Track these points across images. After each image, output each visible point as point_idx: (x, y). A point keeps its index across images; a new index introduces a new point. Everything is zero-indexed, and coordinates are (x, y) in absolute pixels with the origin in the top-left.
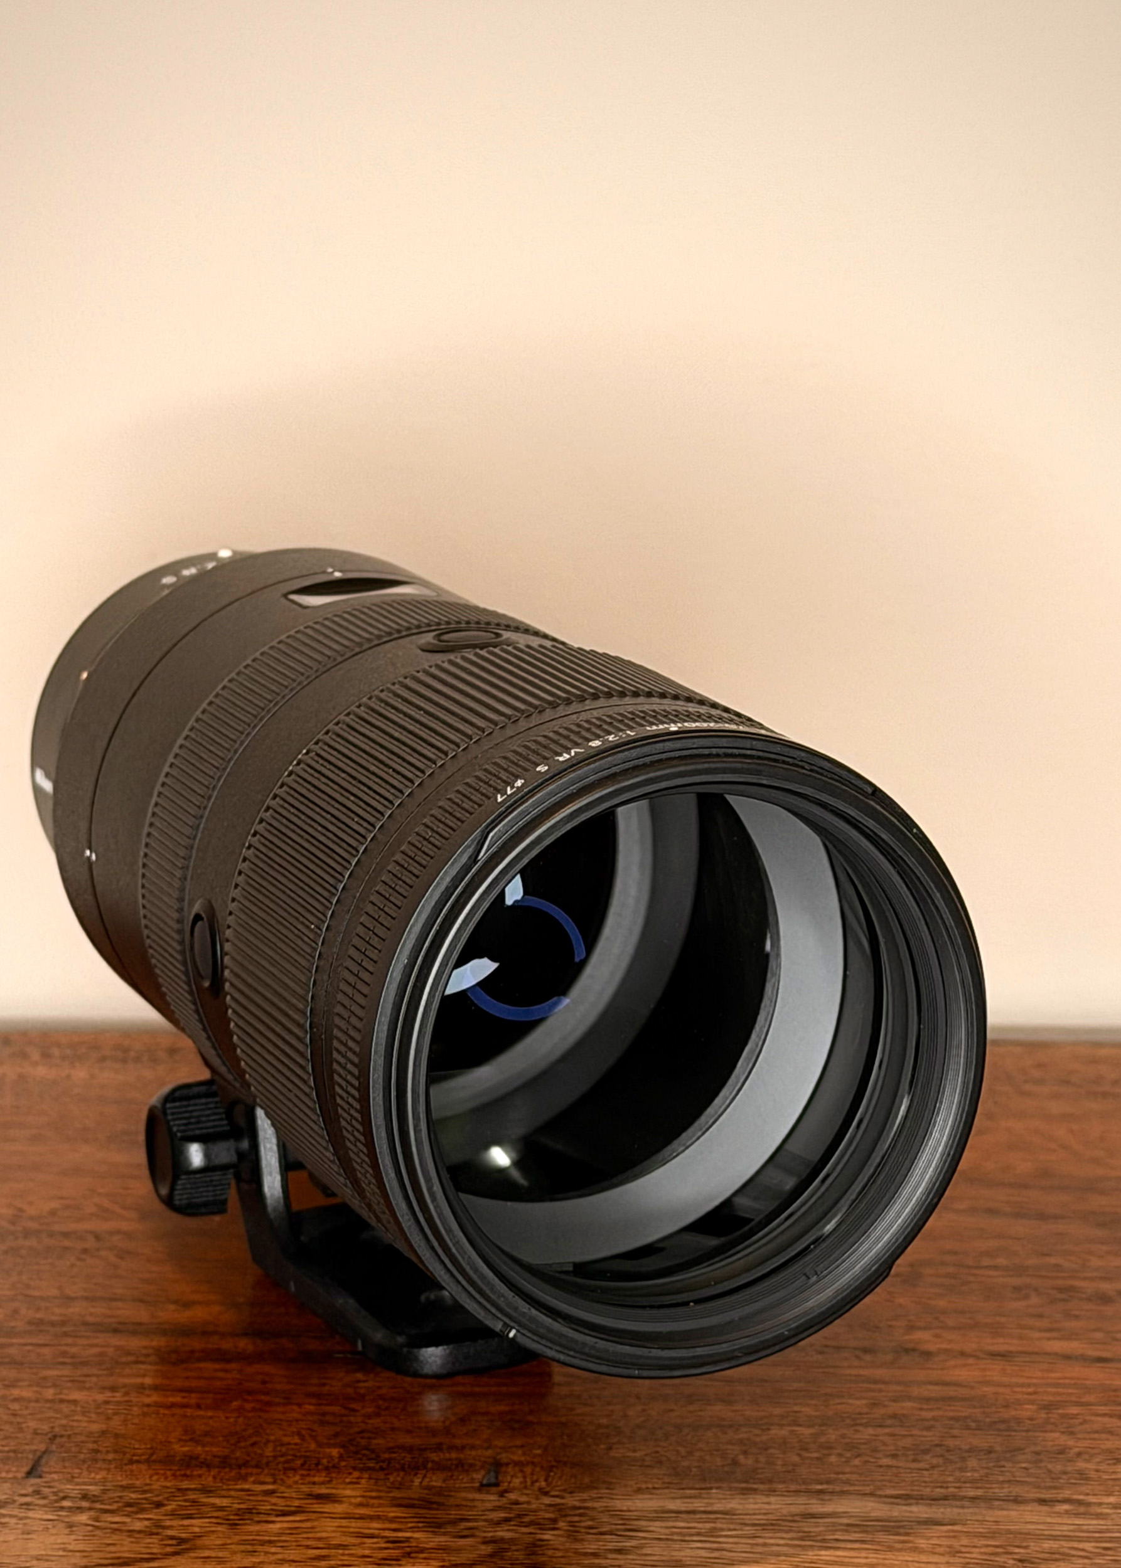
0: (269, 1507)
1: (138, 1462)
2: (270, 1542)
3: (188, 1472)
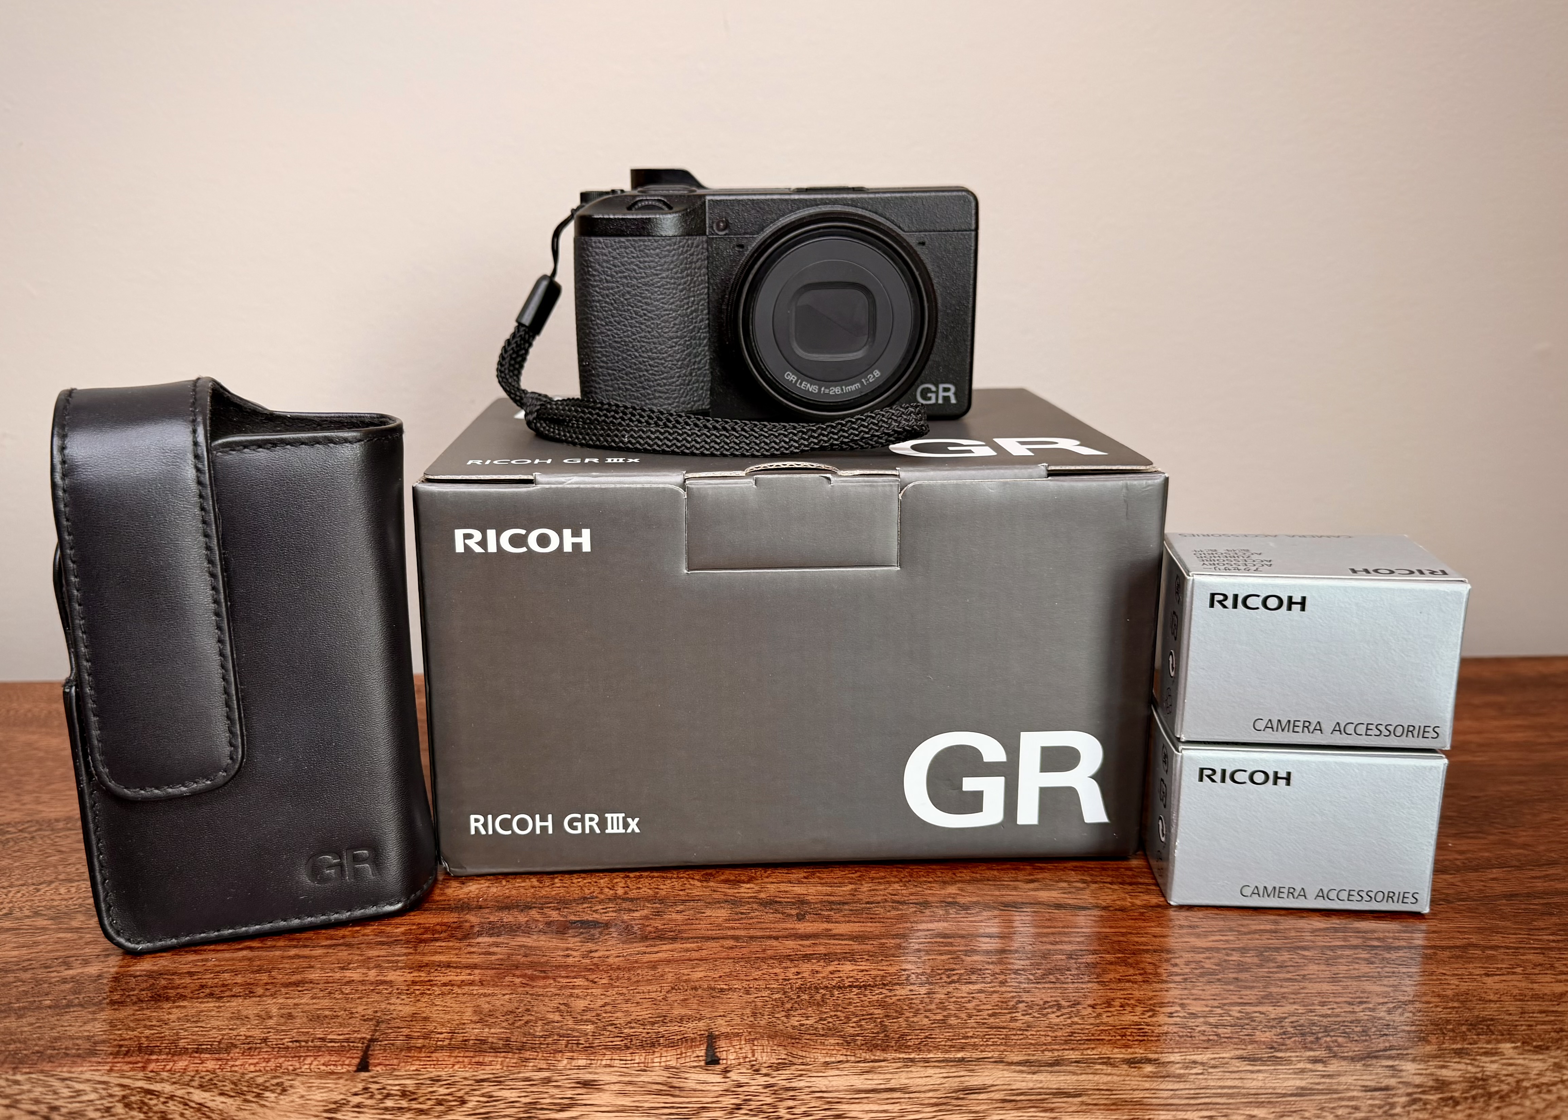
1: (443, 1047)
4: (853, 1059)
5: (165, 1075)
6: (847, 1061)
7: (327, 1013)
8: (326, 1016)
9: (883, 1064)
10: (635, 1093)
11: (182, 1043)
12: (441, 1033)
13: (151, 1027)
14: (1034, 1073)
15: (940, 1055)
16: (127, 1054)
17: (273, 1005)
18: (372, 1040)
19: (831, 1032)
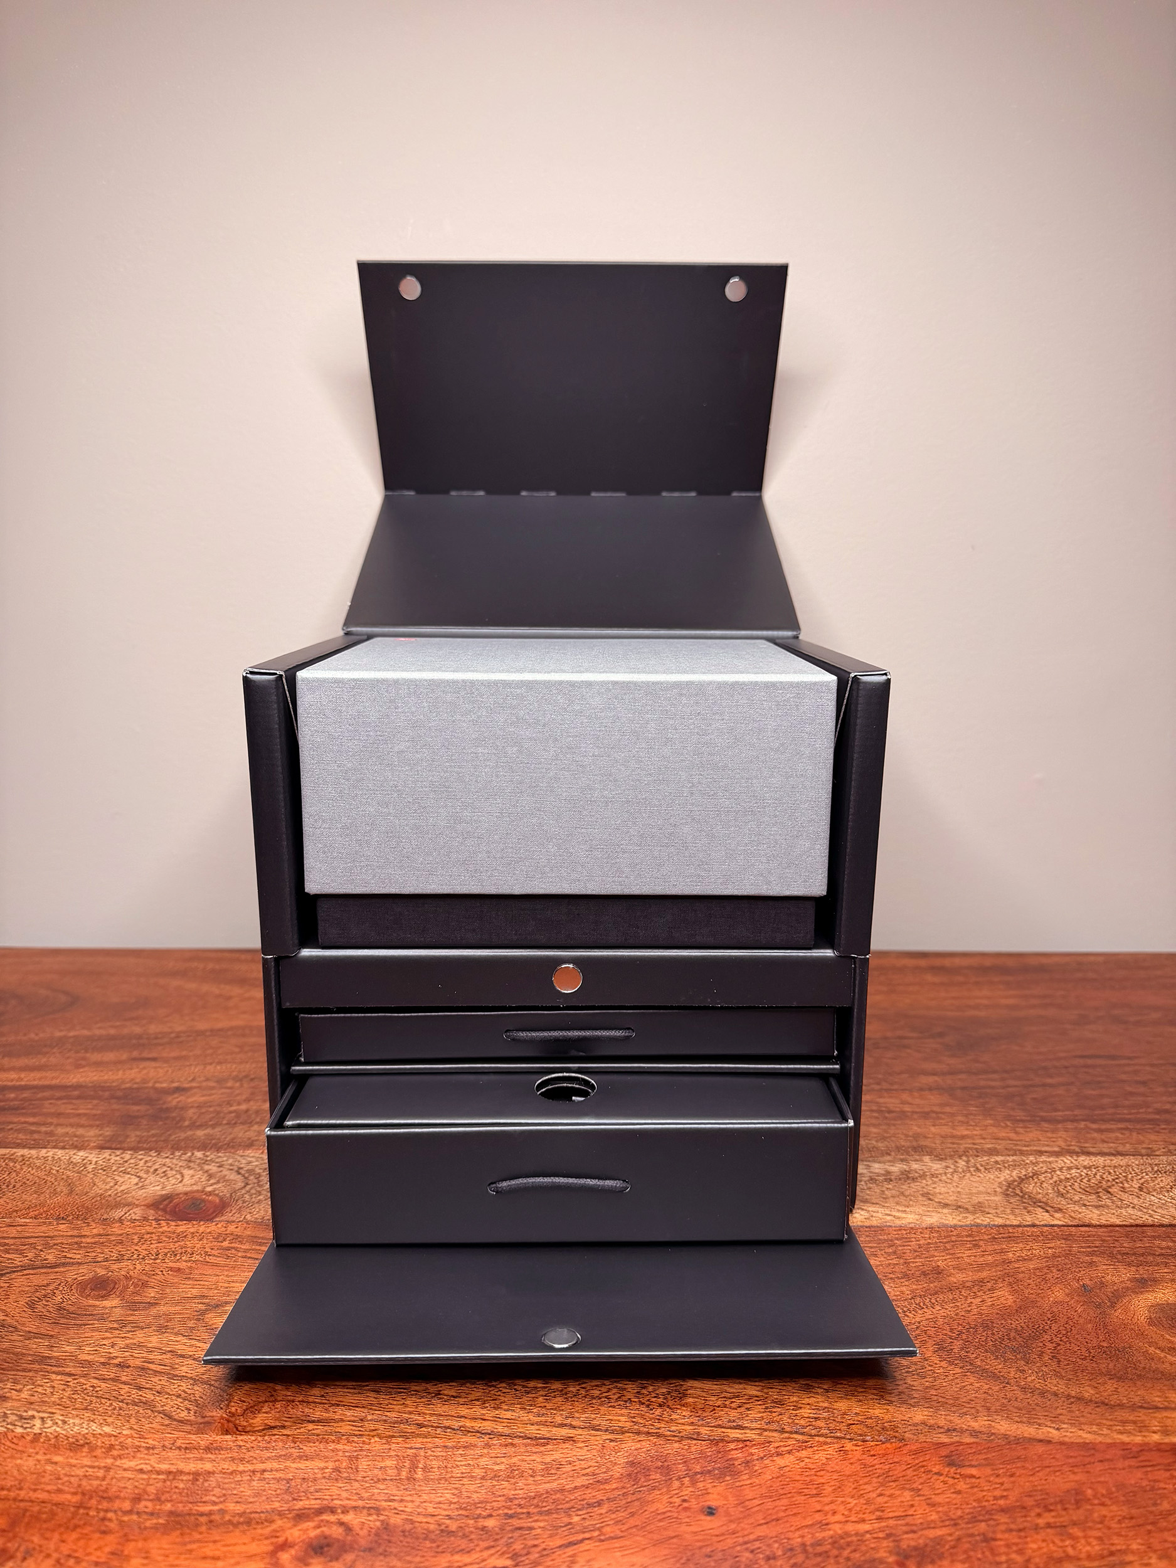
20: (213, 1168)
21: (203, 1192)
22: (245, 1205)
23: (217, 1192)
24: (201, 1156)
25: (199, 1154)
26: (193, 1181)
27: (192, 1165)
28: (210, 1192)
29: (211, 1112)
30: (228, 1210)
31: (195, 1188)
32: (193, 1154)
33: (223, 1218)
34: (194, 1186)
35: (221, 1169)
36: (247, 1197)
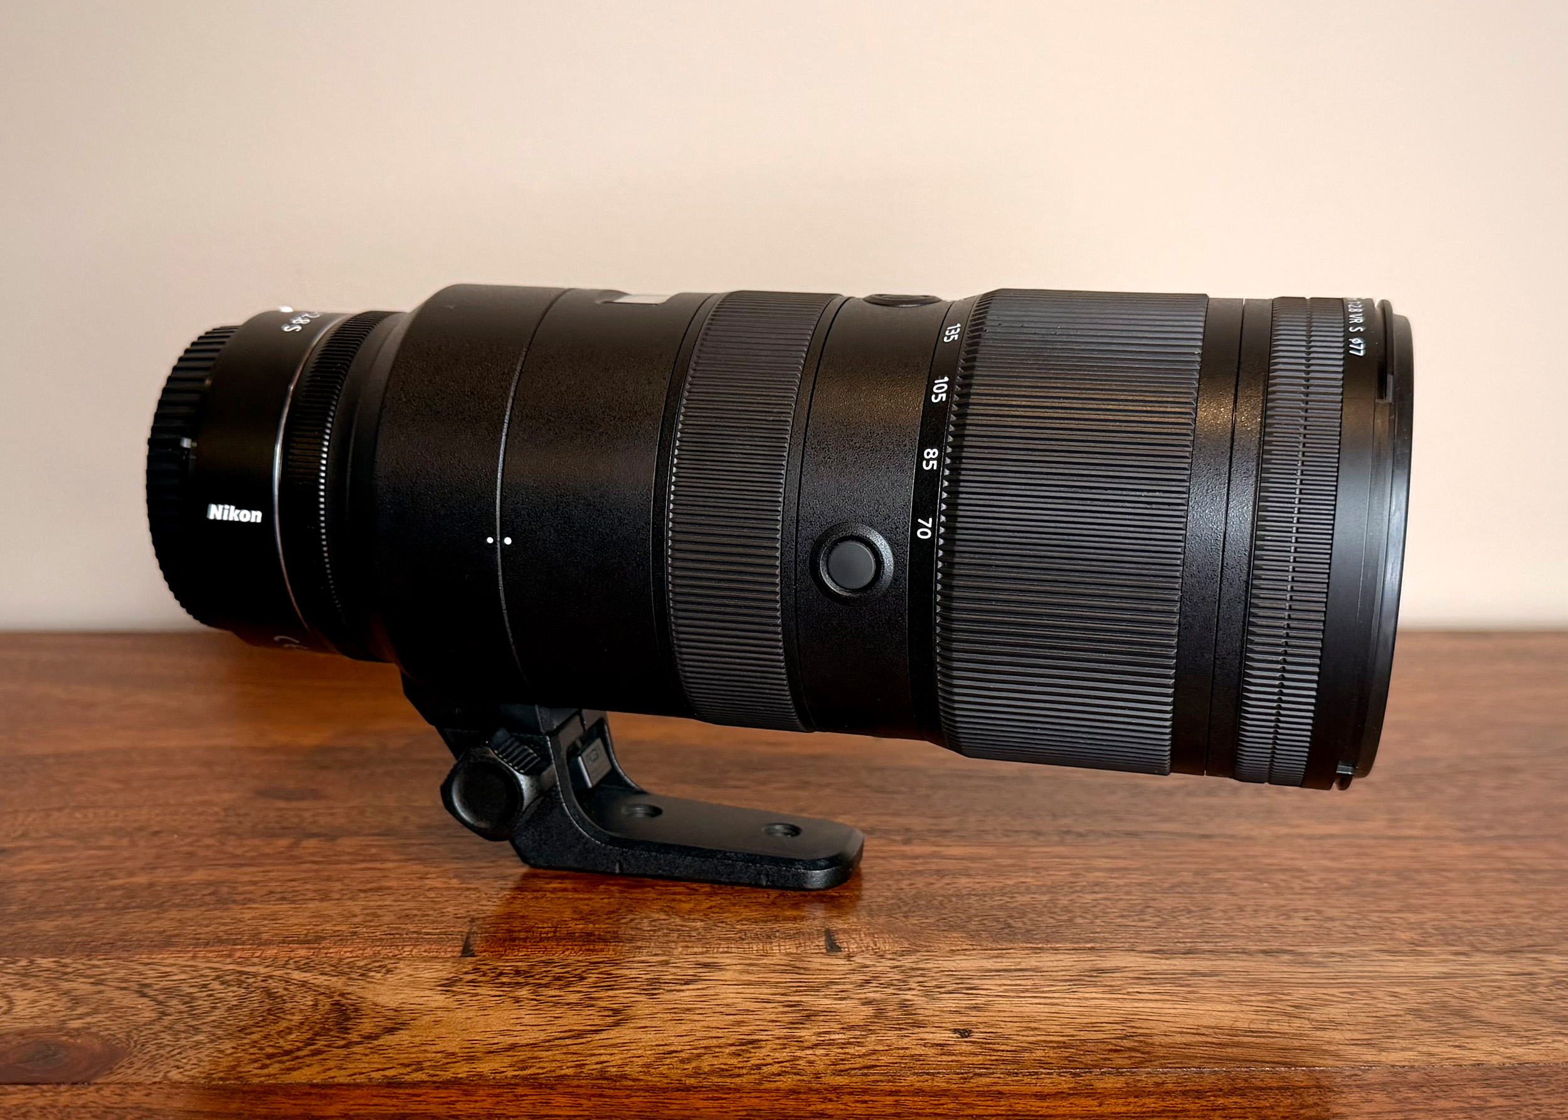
0: (670, 977)
1: (548, 939)
2: (689, 1009)
3: (592, 947)
4: (979, 947)
5: (255, 960)
6: (974, 949)
7: (415, 912)
8: (416, 915)
9: (1012, 951)
10: (759, 972)
11: (265, 936)
12: (543, 928)
13: (224, 924)
14: (1167, 959)
15: (1069, 945)
16: (207, 944)
17: (355, 907)
18: (469, 933)
19: (952, 928)
20: (82, 987)
21: (60, 1030)
22: (162, 1052)
23: (94, 1030)
24: (53, 966)
25: (46, 962)
26: (36, 1011)
27: (31, 981)
28: (77, 1030)
29: (68, 889)
30: (125, 1062)
31: (42, 1023)
32: (32, 962)
33: (113, 1078)
34: (39, 1020)
35: (102, 988)
36: (167, 1038)
